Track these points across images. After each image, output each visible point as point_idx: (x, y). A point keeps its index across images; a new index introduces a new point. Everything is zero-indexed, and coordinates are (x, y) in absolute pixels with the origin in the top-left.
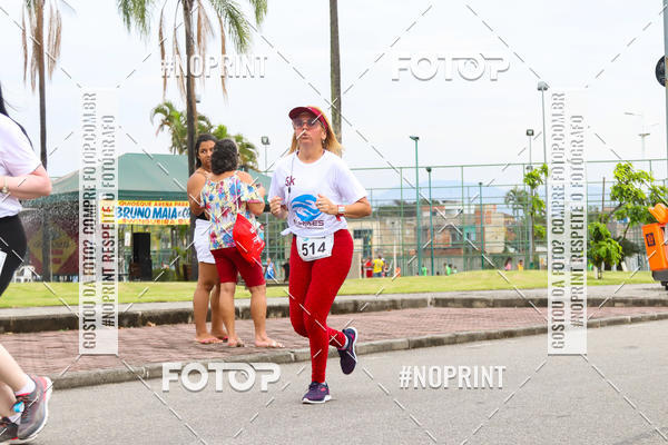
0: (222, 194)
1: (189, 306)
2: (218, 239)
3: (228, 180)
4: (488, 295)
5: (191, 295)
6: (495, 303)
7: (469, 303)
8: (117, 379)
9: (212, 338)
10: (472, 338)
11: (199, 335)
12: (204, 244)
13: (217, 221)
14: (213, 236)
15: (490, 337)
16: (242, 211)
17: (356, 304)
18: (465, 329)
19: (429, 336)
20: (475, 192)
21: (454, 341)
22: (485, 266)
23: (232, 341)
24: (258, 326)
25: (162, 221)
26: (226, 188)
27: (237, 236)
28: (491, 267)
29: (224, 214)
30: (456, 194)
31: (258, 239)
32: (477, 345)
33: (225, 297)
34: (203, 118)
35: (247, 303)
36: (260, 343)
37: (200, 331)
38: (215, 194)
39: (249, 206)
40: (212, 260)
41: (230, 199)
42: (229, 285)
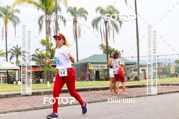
0: (116, 63)
1: (109, 86)
2: (115, 72)
3: (117, 60)
4: (172, 83)
5: (109, 84)
6: (174, 85)
7: (168, 85)
8: (95, 102)
9: (114, 93)
10: (170, 93)
11: (111, 92)
12: (112, 73)
13: (115, 68)
14: (114, 72)
15: (173, 92)
16: (120, 66)
17: (144, 85)
18: (168, 90)
19: (160, 92)
20: (168, 61)
21: (166, 93)
22: (171, 77)
23: (118, 93)
24: (124, 90)
25: (102, 68)
26: (117, 62)
27: (119, 72)
28: (172, 77)
29: (116, 67)
30: (164, 61)
31: (124, 72)
32: (171, 94)
33: (117, 84)
34: (109, 47)
35: (121, 85)
36: (124, 94)
37: (112, 91)
38: (114, 63)
39: (121, 65)
40: (114, 77)
41: (118, 64)
42: (118, 82)
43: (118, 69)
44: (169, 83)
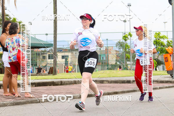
0: (13, 42)
2: (12, 58)
3: (15, 37)
4: (109, 79)
6: (111, 82)
7: (102, 82)
9: (10, 94)
11: (5, 93)
13: (11, 52)
14: (10, 57)
17: (61, 82)
20: (105, 42)
23: (17, 95)
26: (14, 41)
27: (18, 57)
28: (111, 69)
29: (13, 49)
33: (14, 79)
37: (5, 91)
38: (10, 42)
40: (9, 66)
41: (16, 44)
42: (15, 75)
43: (15, 52)
44: (104, 79)
